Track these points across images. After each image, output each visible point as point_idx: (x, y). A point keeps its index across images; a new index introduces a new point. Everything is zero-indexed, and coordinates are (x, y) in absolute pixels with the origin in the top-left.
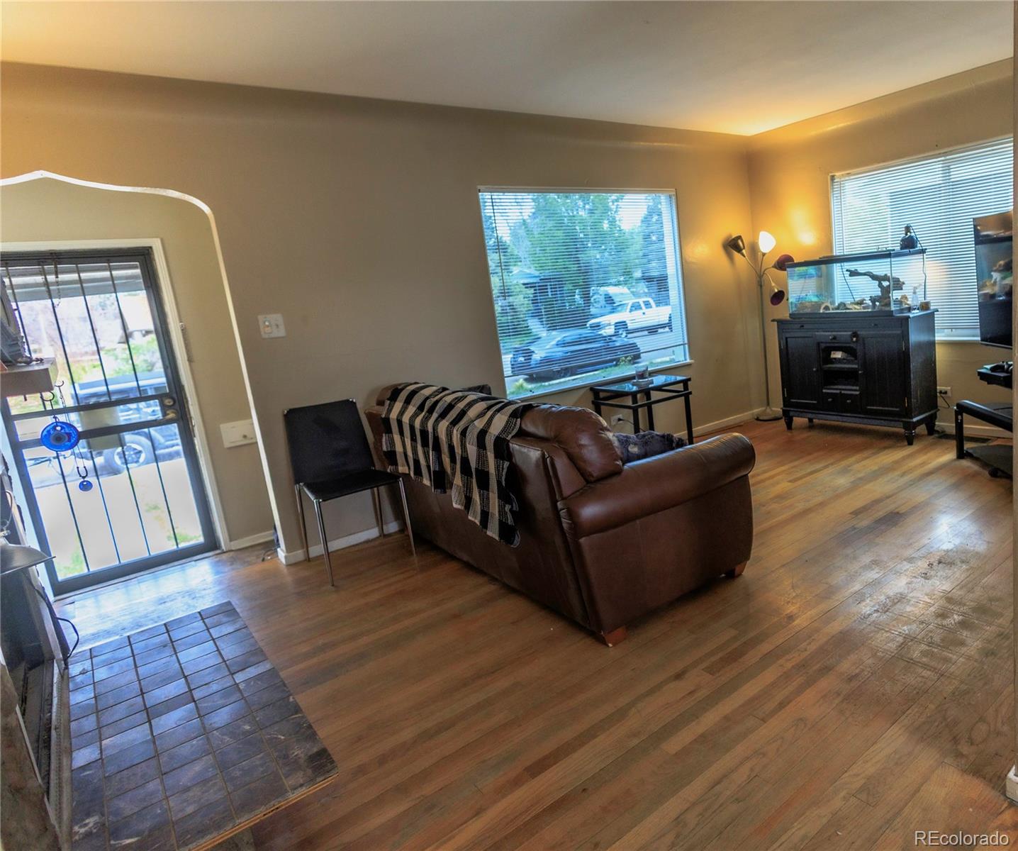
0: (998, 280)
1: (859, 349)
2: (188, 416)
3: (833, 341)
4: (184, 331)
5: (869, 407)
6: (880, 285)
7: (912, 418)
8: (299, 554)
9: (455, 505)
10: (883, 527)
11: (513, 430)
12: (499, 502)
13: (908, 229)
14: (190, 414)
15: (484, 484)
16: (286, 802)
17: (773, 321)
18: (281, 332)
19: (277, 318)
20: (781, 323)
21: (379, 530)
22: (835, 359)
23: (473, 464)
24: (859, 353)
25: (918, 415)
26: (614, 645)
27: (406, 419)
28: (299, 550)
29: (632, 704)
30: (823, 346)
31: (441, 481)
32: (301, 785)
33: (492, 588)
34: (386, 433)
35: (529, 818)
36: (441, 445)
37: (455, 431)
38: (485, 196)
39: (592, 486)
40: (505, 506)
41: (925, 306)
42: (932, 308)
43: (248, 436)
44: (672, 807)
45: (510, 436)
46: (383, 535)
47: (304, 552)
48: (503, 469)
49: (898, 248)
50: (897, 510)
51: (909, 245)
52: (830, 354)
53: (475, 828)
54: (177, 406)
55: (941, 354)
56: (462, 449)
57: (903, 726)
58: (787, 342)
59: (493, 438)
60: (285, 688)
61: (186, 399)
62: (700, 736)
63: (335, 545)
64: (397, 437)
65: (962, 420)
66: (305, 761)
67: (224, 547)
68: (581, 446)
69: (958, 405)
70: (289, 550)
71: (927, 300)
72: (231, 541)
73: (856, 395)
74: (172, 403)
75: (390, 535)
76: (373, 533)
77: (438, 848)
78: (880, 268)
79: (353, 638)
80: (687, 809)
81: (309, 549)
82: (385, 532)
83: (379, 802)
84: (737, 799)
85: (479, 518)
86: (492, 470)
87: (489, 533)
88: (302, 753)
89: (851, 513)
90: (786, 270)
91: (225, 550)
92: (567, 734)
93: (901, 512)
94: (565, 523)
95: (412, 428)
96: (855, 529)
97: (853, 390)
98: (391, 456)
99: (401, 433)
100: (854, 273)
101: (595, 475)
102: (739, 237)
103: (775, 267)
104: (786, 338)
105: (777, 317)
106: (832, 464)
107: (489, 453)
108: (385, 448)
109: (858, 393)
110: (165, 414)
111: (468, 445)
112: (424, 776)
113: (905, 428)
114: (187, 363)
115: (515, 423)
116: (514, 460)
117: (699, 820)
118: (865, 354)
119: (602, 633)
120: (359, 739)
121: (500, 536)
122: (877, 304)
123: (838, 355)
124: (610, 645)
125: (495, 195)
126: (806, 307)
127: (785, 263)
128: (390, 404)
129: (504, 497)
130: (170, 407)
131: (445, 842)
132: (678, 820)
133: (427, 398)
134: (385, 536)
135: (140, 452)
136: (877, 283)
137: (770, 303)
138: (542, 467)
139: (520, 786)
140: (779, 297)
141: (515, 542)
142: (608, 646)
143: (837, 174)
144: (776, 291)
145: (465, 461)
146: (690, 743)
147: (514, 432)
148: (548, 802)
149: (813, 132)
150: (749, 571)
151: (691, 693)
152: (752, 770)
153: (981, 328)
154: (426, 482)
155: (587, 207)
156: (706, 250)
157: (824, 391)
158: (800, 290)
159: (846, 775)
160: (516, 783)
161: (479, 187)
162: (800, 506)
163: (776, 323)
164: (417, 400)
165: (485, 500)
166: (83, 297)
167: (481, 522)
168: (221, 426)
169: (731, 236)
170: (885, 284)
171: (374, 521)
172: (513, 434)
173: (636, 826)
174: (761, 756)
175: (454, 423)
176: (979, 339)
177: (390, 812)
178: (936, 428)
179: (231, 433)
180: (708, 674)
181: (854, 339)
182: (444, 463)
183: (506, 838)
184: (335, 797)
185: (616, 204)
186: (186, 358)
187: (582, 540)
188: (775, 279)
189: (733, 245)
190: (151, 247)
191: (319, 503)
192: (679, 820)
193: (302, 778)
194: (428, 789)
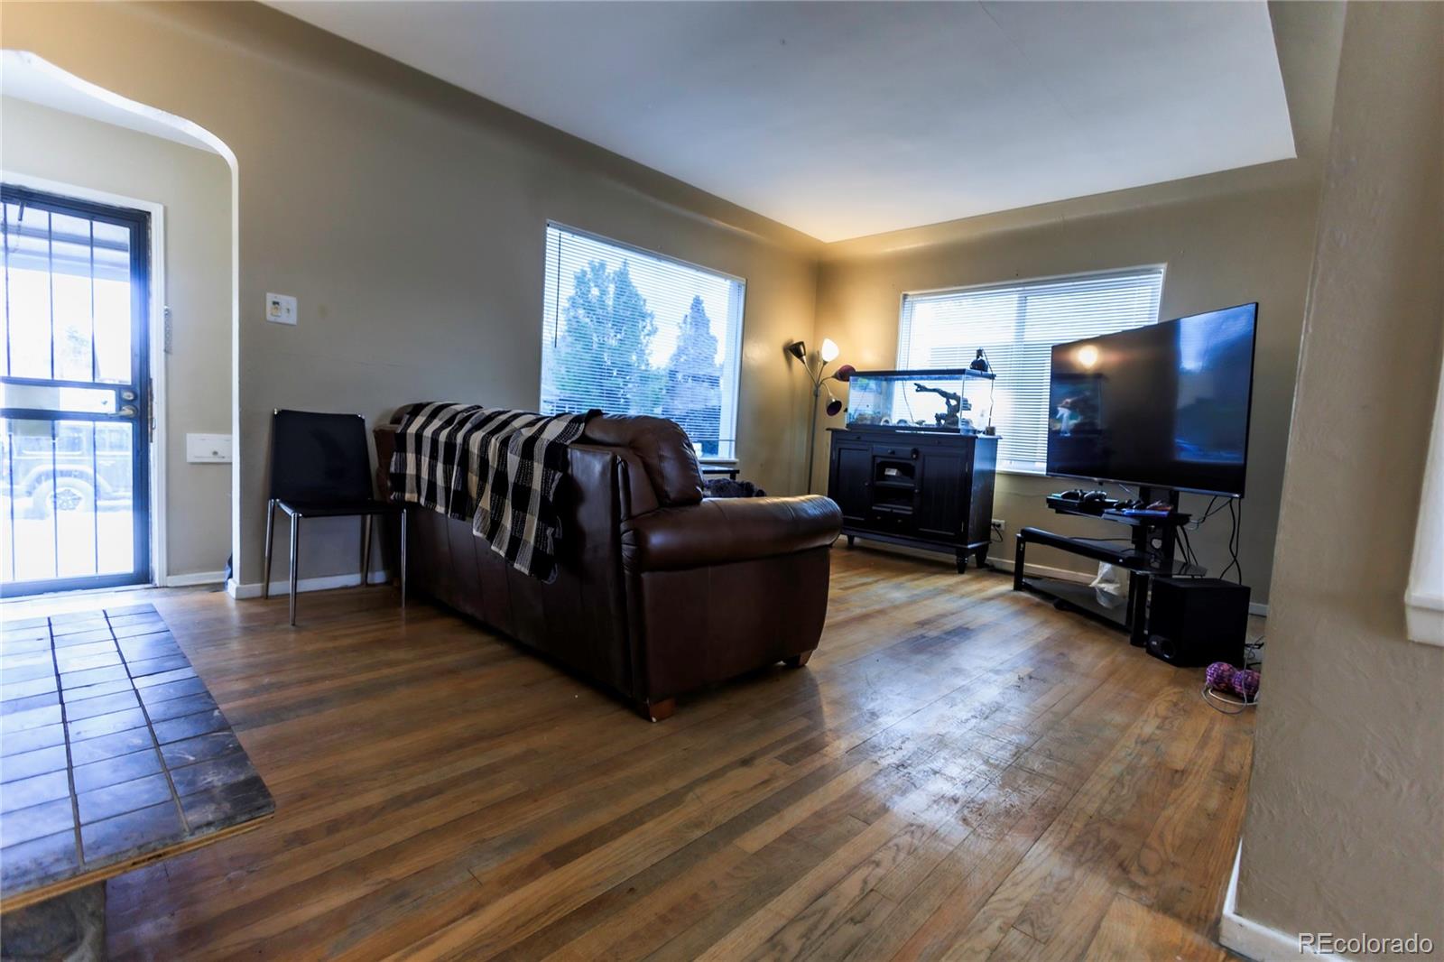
0: (1065, 416)
1: (917, 465)
2: (149, 417)
3: (892, 455)
4: (168, 314)
5: (921, 529)
6: (948, 403)
7: (967, 545)
8: (256, 588)
9: (475, 532)
10: (956, 639)
11: (573, 435)
12: (538, 524)
13: (980, 353)
14: (152, 414)
15: (521, 504)
16: (176, 847)
17: (828, 429)
18: (292, 319)
19: (289, 302)
20: (835, 432)
21: (362, 577)
22: (889, 476)
23: (511, 478)
24: (918, 471)
25: (973, 543)
26: (658, 720)
27: (428, 432)
28: (258, 583)
29: (690, 787)
30: (879, 460)
31: (462, 505)
32: (209, 824)
33: (498, 648)
34: (397, 452)
35: (549, 923)
36: (470, 460)
37: (493, 440)
38: (552, 233)
39: (668, 509)
40: (546, 529)
41: (991, 431)
42: (996, 434)
43: (219, 453)
44: (762, 923)
45: (569, 442)
46: (365, 583)
47: (263, 587)
48: (553, 480)
49: (968, 367)
50: (966, 626)
51: (980, 367)
52: (885, 471)
53: (468, 930)
54: (138, 404)
55: (999, 485)
56: (499, 461)
57: (1050, 845)
58: (839, 454)
59: (546, 444)
60: (210, 700)
61: (152, 395)
62: (786, 833)
63: (307, 585)
64: (411, 457)
65: (1024, 549)
66: (222, 791)
67: (157, 581)
68: (661, 458)
69: (1023, 532)
70: (243, 580)
71: (992, 425)
72: (168, 575)
73: (909, 515)
74: (131, 398)
75: (374, 585)
76: (354, 579)
77: (406, 956)
78: (950, 386)
79: (310, 681)
80: (782, 929)
81: (271, 584)
82: (369, 581)
83: (321, 882)
84: (852, 919)
85: (505, 547)
86: (537, 484)
87: (517, 566)
88: (219, 780)
89: (916, 623)
90: (848, 380)
91: (158, 585)
92: (603, 817)
93: (971, 628)
94: (627, 551)
95: (434, 441)
96: (925, 637)
97: (907, 510)
98: (399, 480)
99: (418, 451)
100: (921, 389)
101: (672, 496)
102: (802, 343)
103: (835, 376)
104: (840, 449)
105: (832, 427)
106: (883, 579)
107: (535, 464)
108: (392, 469)
109: (910, 513)
110: (120, 408)
111: (509, 454)
112: (392, 854)
113: (958, 555)
114: (163, 353)
115: (578, 428)
116: (570, 471)
117: (804, 943)
118: (923, 474)
119: (648, 702)
120: (303, 797)
121: (531, 570)
122: (943, 422)
123: (893, 472)
124: (654, 720)
125: (565, 235)
126: (866, 419)
127: (845, 374)
128: (409, 420)
129: (546, 517)
130: (129, 402)
131: (418, 949)
132: (773, 942)
133: (458, 413)
134: (368, 585)
135: (79, 498)
136: (945, 399)
137: (826, 413)
138: (609, 475)
139: (537, 878)
140: (835, 408)
141: (550, 578)
142: (651, 721)
143: (910, 293)
144: (834, 400)
145: (501, 475)
146: (774, 841)
147: (576, 437)
148: (581, 901)
149: (889, 249)
150: (813, 663)
151: (765, 783)
152: (865, 882)
153: (1048, 462)
154: (440, 509)
155: (619, 336)
156: (765, 353)
157: (874, 508)
158: (860, 402)
159: (994, 898)
160: (531, 873)
161: (548, 221)
162: (857, 611)
163: (830, 432)
164: (445, 415)
165: (519, 523)
166: (48, 274)
167: (507, 554)
168: (188, 435)
169: (792, 341)
170: (953, 402)
171: (358, 564)
172: (574, 439)
173: (712, 945)
174: (874, 866)
175: (493, 433)
176: (1045, 473)
177: (336, 899)
178: (986, 562)
179: (200, 446)
180: (783, 764)
181: (914, 456)
182: (470, 484)
183: (515, 948)
184: (253, 872)
185: (647, 337)
186: (163, 348)
187: (645, 576)
188: (834, 390)
189: (794, 350)
190: (149, 213)
191: (298, 517)
192: (775, 940)
193: (212, 813)
194: (398, 871)
